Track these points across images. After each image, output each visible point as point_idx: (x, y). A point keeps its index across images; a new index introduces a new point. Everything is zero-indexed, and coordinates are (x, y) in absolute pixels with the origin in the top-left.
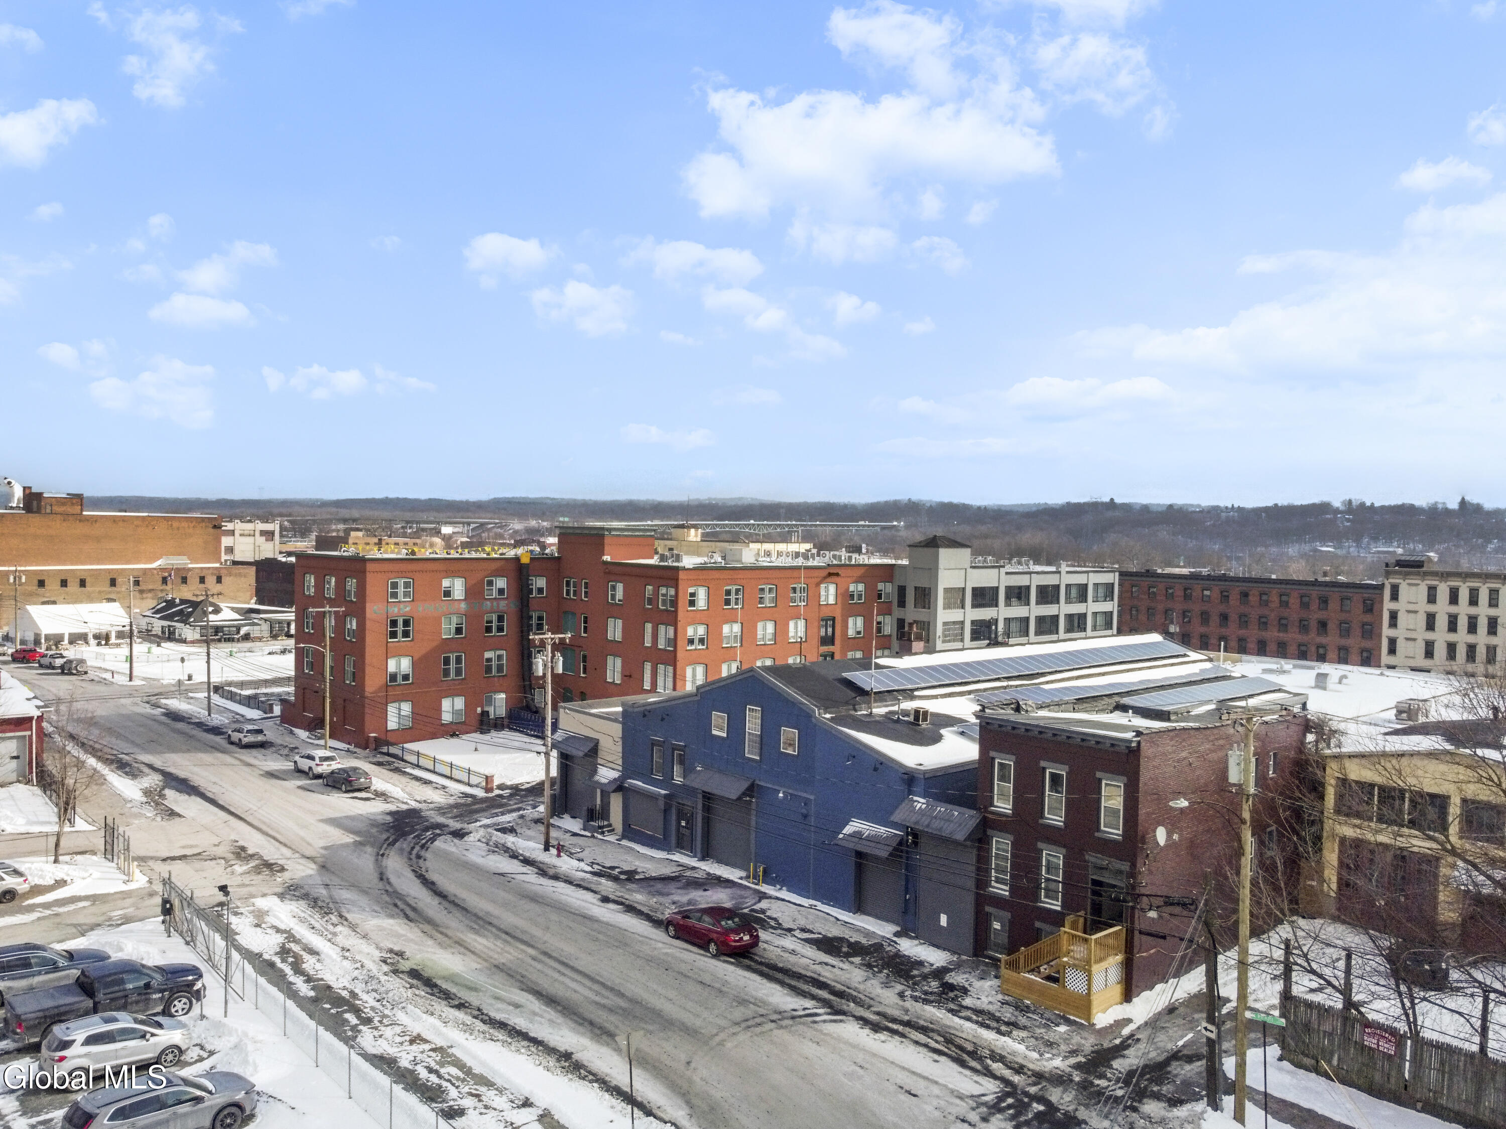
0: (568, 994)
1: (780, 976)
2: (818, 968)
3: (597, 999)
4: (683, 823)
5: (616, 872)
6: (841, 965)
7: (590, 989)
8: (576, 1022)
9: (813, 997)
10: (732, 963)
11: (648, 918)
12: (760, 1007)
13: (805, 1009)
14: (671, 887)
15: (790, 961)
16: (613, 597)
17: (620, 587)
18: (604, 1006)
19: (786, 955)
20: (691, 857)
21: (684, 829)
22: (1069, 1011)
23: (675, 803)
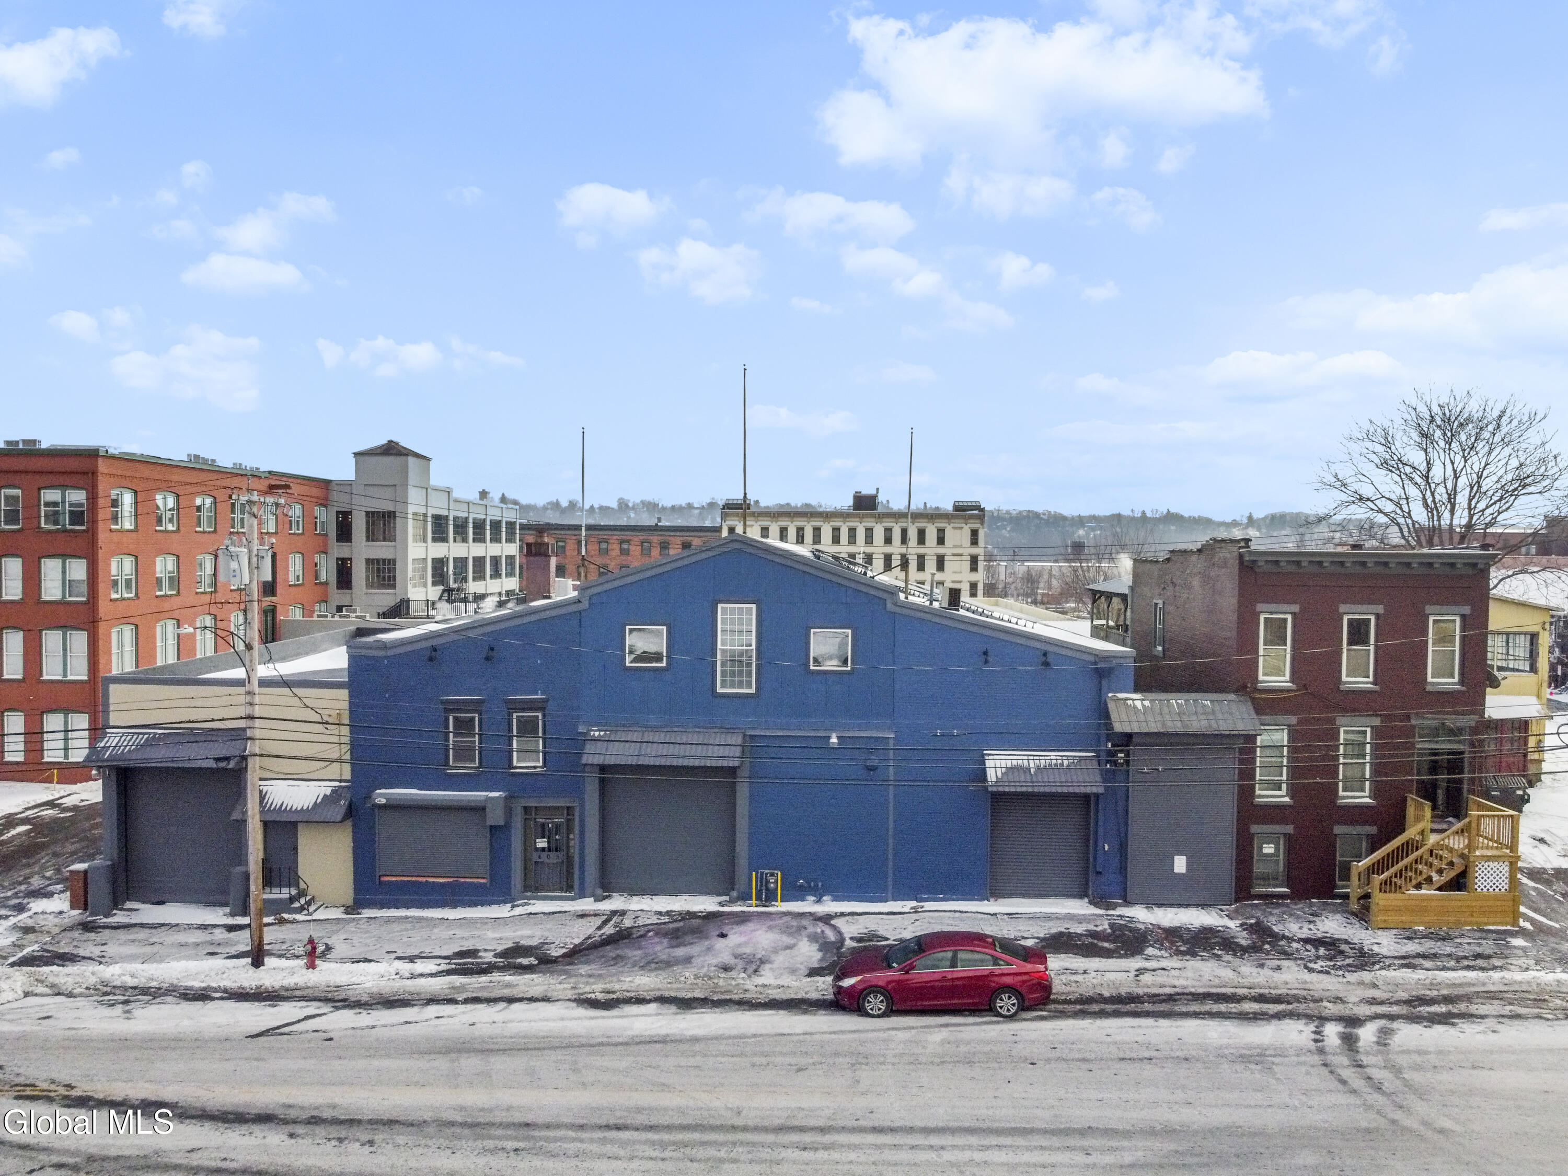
4: (541, 843)
20: (573, 899)
21: (544, 855)
22: (1485, 920)
23: (519, 808)
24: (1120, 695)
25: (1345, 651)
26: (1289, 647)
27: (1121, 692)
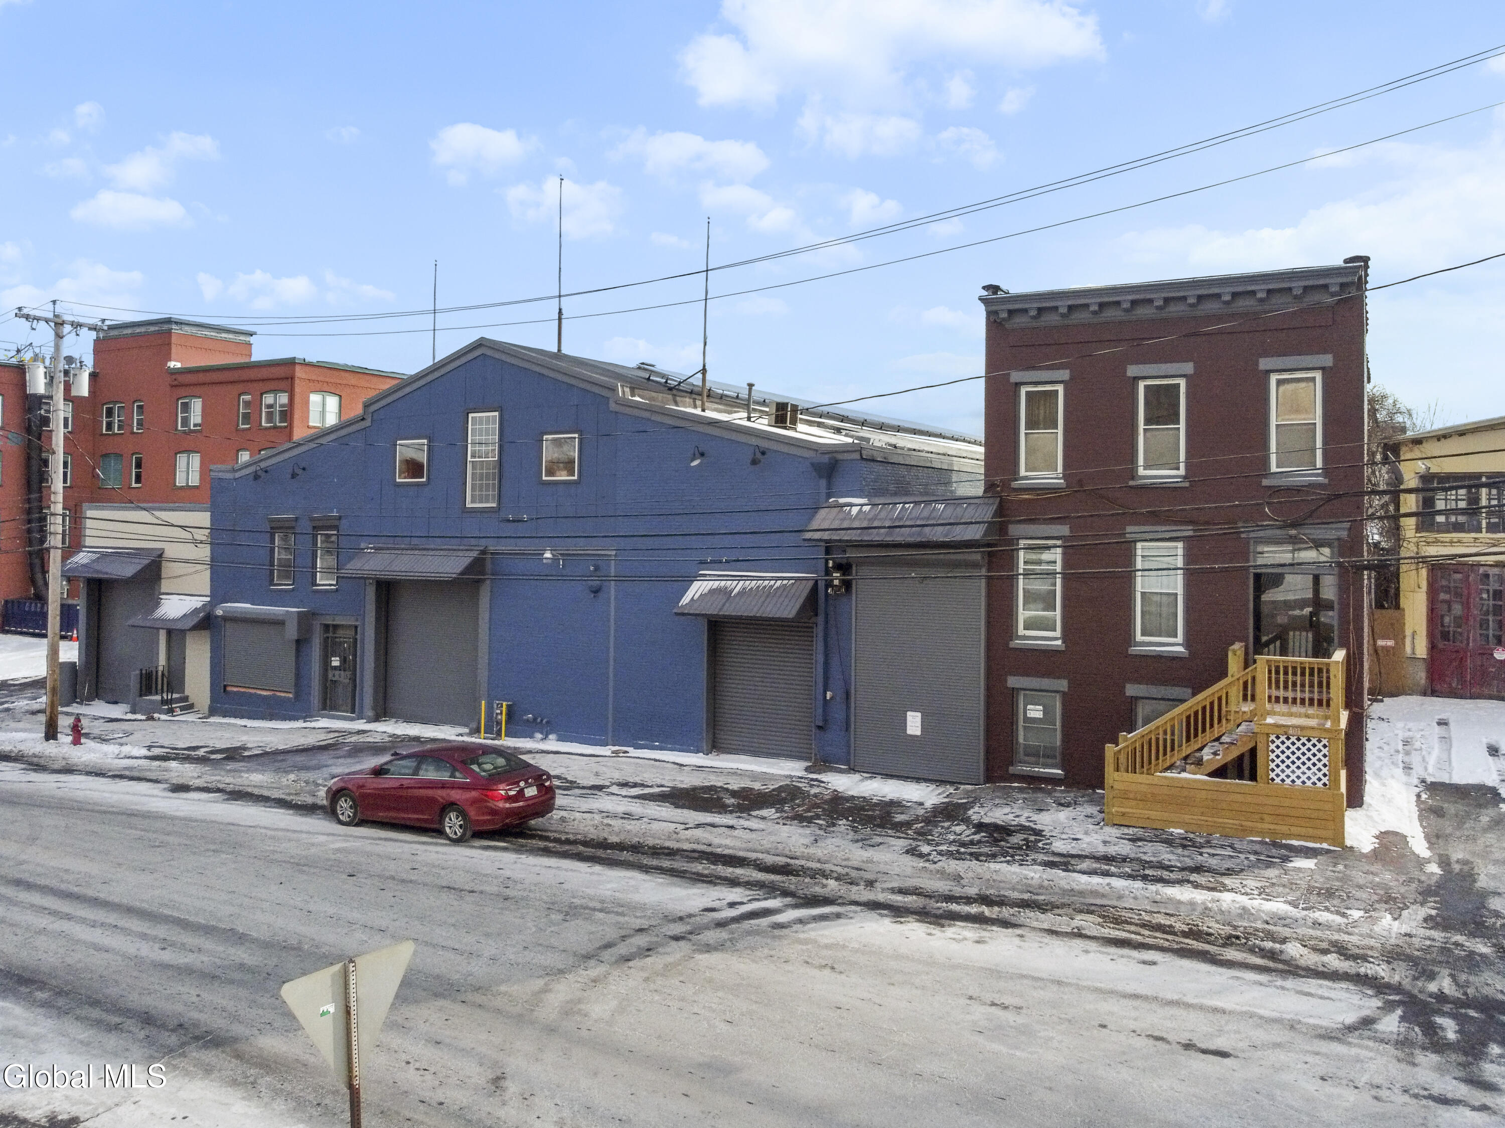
0: (76, 957)
1: (625, 855)
2: (699, 833)
3: (167, 956)
4: (336, 662)
5: (201, 752)
6: (746, 824)
7: (144, 936)
8: (98, 1023)
9: (733, 883)
10: (505, 849)
11: (282, 803)
12: (622, 914)
13: (732, 905)
14: (324, 758)
15: (632, 831)
16: (185, 421)
17: (197, 406)
18: (187, 972)
19: (616, 823)
20: (352, 719)
21: (337, 673)
22: (1284, 829)
23: (318, 626)
24: (842, 500)
25: (1141, 431)
26: (1060, 430)
27: (842, 497)
